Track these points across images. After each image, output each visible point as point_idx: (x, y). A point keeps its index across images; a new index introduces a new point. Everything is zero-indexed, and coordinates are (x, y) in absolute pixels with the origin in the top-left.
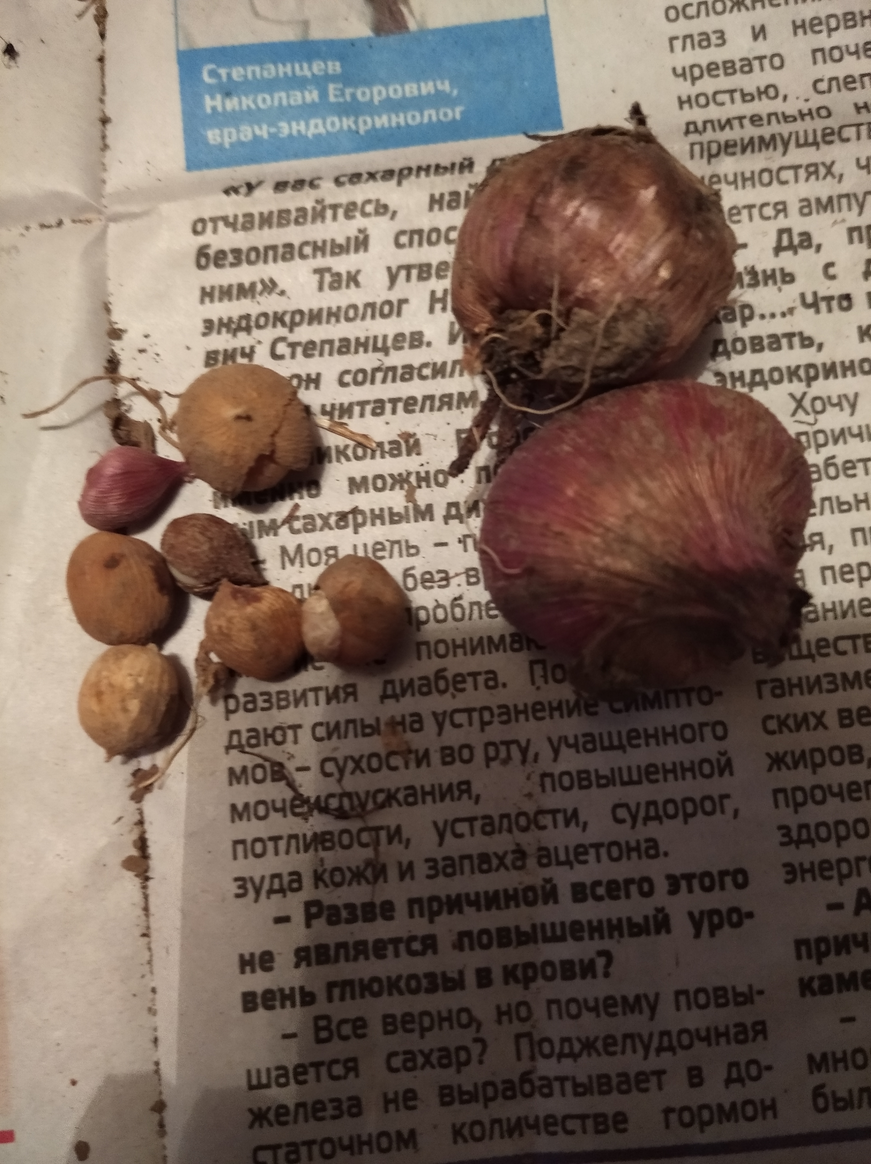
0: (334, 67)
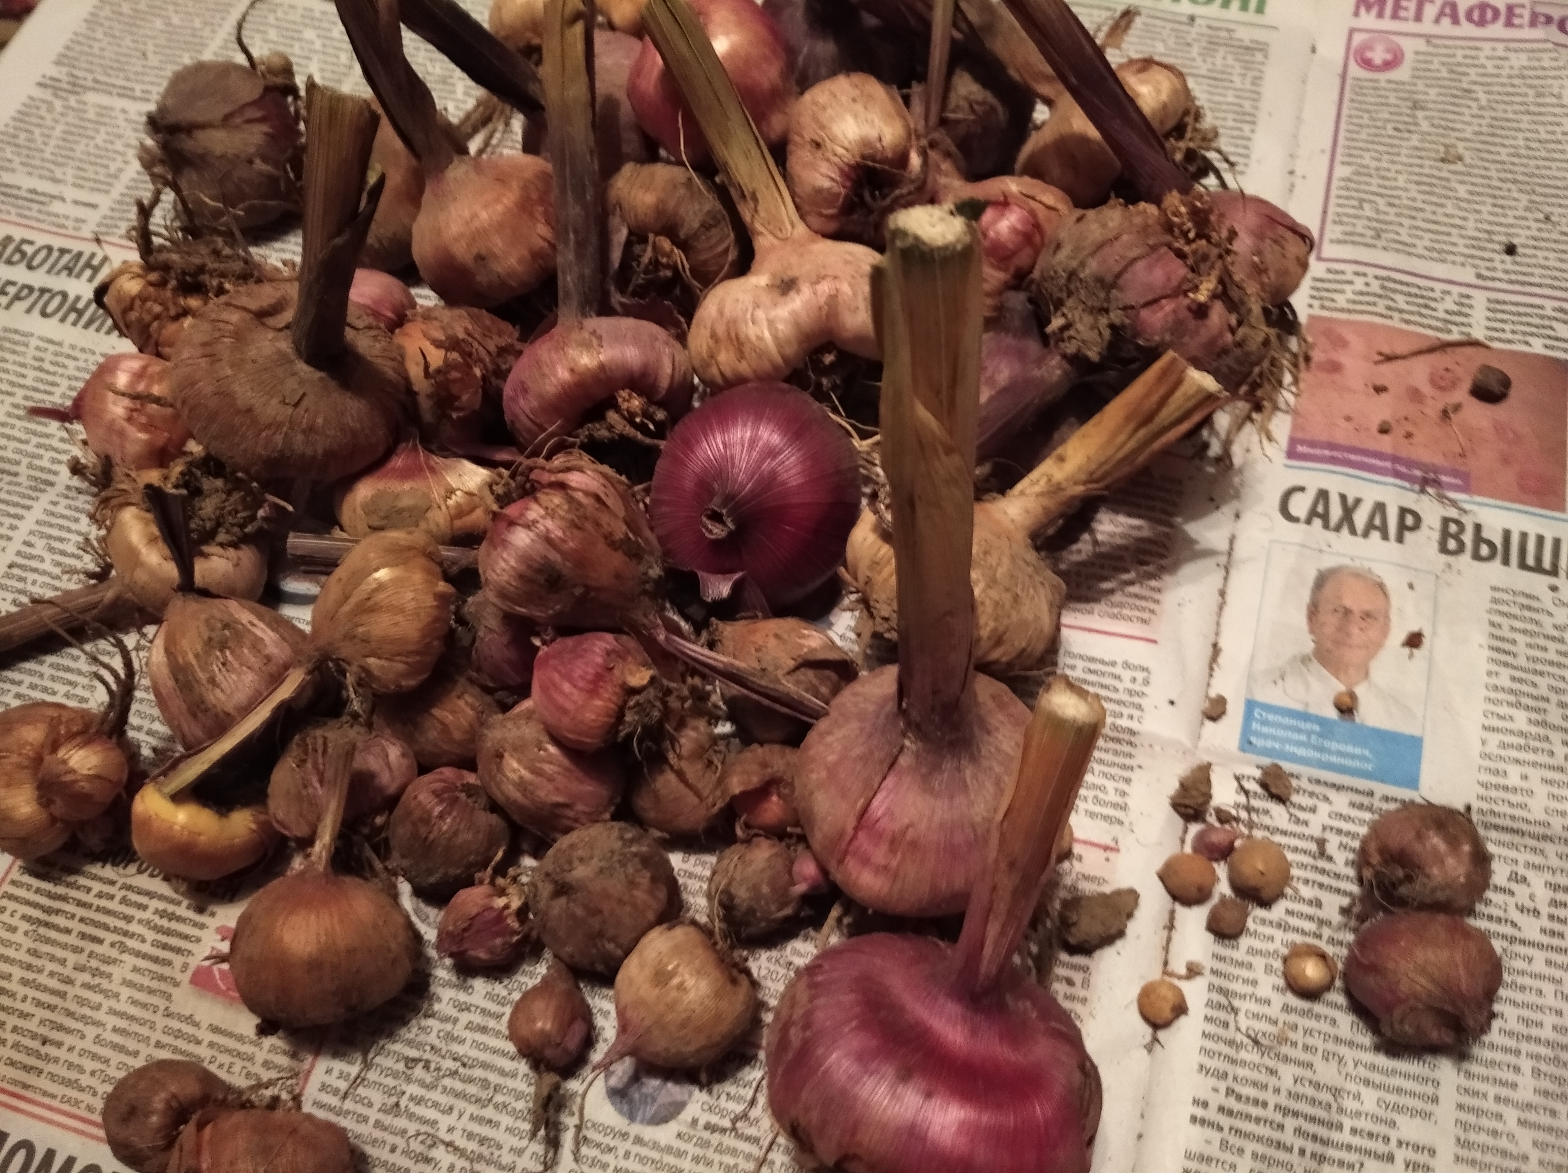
0: (1317, 728)
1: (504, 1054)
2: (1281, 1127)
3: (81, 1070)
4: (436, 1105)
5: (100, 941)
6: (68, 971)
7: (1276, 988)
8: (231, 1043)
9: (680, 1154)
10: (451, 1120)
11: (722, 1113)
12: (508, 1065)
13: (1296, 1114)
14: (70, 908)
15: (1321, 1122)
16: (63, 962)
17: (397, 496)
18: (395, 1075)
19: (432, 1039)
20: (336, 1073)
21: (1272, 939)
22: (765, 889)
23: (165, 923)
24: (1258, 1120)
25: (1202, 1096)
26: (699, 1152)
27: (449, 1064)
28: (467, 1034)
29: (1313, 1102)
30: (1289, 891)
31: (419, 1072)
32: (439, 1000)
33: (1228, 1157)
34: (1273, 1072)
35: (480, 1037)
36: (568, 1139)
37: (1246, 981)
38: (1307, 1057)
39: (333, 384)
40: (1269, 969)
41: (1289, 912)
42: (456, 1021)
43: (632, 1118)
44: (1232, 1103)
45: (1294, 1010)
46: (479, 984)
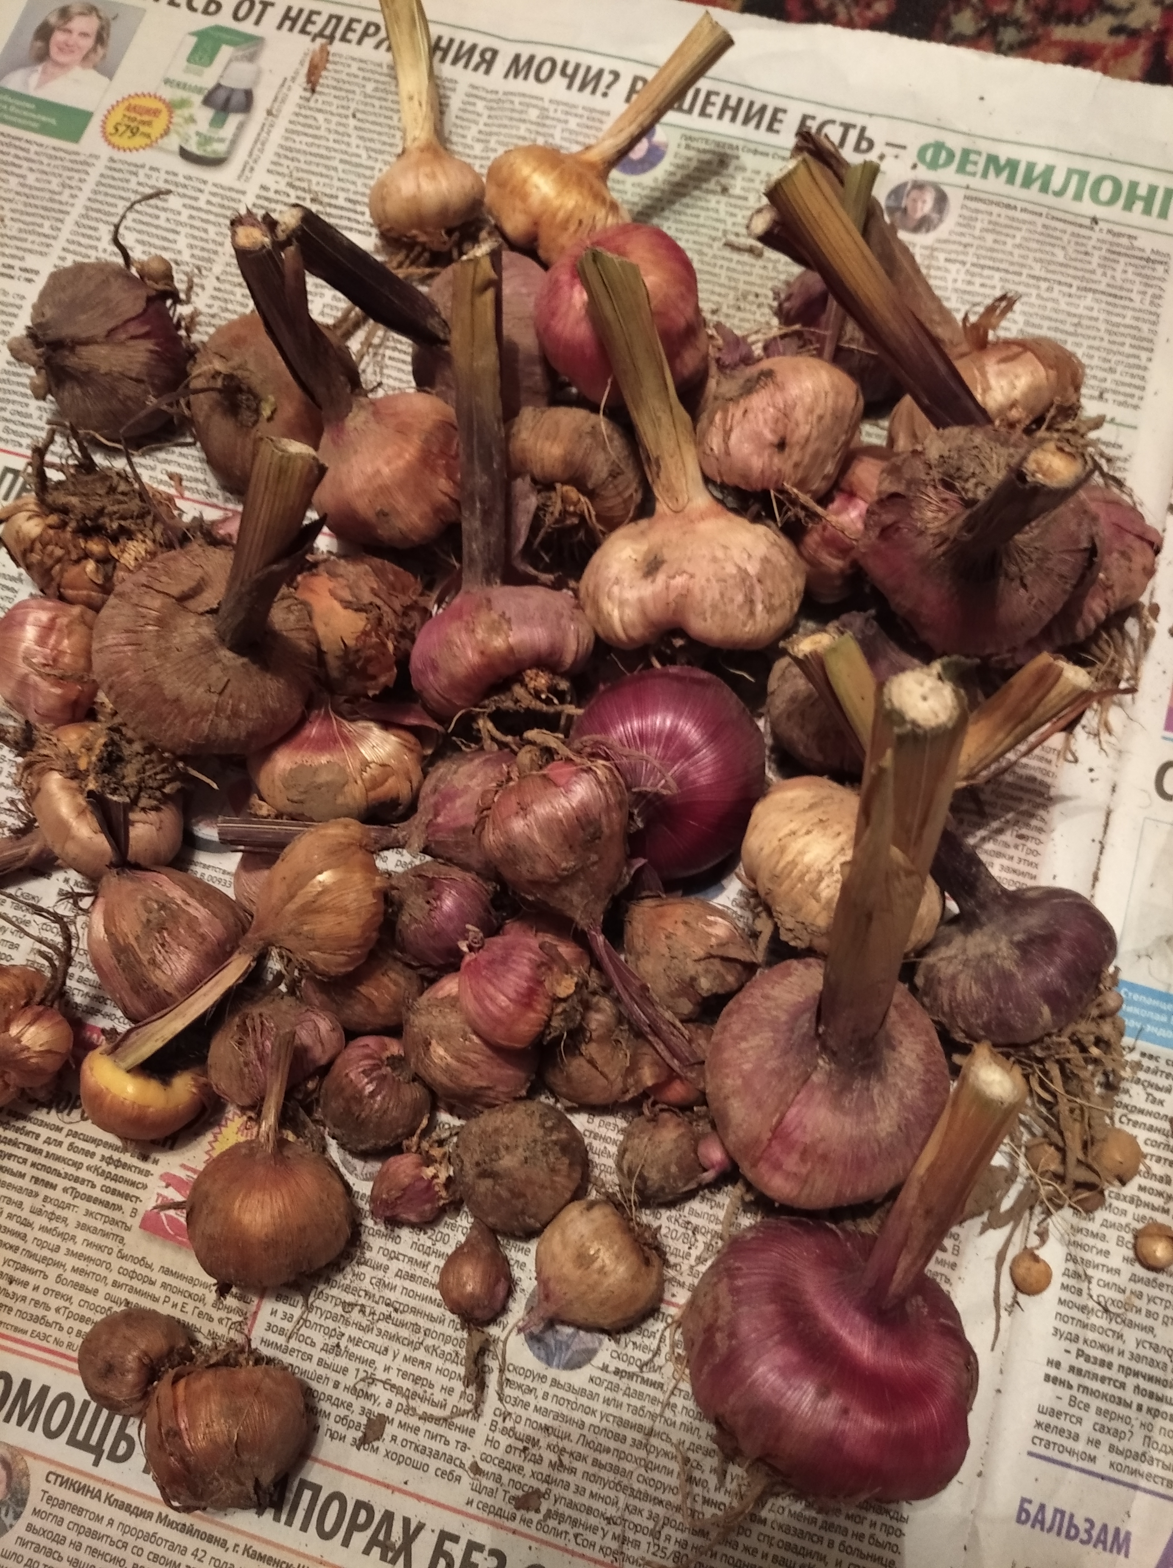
1: (431, 1301)
2: (1123, 1386)
3: (47, 1308)
4: (372, 1346)
5: (53, 1187)
6: (25, 1214)
7: (1126, 1259)
8: (183, 1285)
9: (592, 1396)
10: (387, 1360)
11: (629, 1360)
12: (436, 1311)
13: (1136, 1374)
14: (21, 1153)
15: (1158, 1381)
16: (20, 1205)
17: (315, 771)
18: (335, 1318)
19: (366, 1285)
20: (280, 1314)
21: (1124, 1213)
22: (674, 1169)
23: (111, 1169)
24: (1103, 1380)
25: (1056, 1357)
26: (610, 1394)
27: (382, 1309)
28: (398, 1282)
29: (1152, 1363)
30: (1142, 1168)
31: (355, 1315)
32: (370, 1248)
33: (1075, 1411)
34: (1120, 1336)
35: (408, 1284)
36: (493, 1380)
37: (1100, 1252)
38: (1149, 1322)
39: (254, 668)
40: (1120, 1241)
41: (1141, 1188)
42: (386, 1268)
43: (549, 1363)
44: (1081, 1363)
45: (1141, 1280)
46: (405, 1234)
